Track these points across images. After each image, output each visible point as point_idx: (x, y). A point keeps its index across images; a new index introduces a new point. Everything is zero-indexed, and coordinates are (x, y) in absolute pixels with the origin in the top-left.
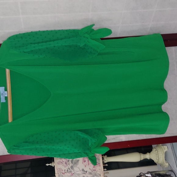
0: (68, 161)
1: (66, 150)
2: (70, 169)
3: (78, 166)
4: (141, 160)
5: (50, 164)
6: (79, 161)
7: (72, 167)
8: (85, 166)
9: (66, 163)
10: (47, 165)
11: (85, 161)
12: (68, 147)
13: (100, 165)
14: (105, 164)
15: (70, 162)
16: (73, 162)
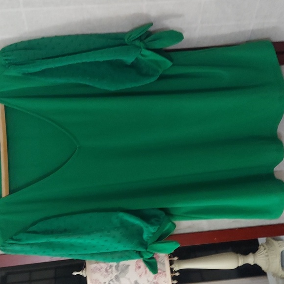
0: (111, 267)
1: (103, 246)
2: (114, 280)
3: (128, 276)
4: (240, 266)
5: (80, 273)
6: (130, 267)
7: (117, 278)
8: (140, 276)
9: (106, 271)
10: (75, 274)
11: (139, 267)
12: (106, 241)
13: (166, 275)
14: (176, 272)
15: (114, 268)
16: (119, 268)
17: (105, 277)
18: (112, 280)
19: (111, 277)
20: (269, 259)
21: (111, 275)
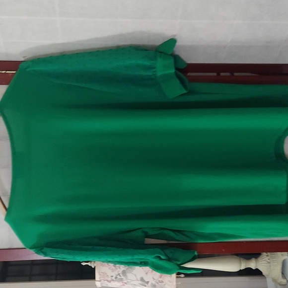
2: (121, 275)
4: (242, 269)
5: (89, 264)
7: (124, 272)
8: (147, 273)
10: (84, 264)
17: (113, 271)
18: (119, 274)
19: (119, 271)
20: (270, 266)
21: (119, 269)
